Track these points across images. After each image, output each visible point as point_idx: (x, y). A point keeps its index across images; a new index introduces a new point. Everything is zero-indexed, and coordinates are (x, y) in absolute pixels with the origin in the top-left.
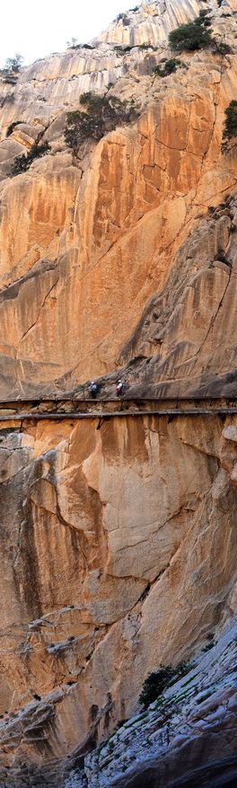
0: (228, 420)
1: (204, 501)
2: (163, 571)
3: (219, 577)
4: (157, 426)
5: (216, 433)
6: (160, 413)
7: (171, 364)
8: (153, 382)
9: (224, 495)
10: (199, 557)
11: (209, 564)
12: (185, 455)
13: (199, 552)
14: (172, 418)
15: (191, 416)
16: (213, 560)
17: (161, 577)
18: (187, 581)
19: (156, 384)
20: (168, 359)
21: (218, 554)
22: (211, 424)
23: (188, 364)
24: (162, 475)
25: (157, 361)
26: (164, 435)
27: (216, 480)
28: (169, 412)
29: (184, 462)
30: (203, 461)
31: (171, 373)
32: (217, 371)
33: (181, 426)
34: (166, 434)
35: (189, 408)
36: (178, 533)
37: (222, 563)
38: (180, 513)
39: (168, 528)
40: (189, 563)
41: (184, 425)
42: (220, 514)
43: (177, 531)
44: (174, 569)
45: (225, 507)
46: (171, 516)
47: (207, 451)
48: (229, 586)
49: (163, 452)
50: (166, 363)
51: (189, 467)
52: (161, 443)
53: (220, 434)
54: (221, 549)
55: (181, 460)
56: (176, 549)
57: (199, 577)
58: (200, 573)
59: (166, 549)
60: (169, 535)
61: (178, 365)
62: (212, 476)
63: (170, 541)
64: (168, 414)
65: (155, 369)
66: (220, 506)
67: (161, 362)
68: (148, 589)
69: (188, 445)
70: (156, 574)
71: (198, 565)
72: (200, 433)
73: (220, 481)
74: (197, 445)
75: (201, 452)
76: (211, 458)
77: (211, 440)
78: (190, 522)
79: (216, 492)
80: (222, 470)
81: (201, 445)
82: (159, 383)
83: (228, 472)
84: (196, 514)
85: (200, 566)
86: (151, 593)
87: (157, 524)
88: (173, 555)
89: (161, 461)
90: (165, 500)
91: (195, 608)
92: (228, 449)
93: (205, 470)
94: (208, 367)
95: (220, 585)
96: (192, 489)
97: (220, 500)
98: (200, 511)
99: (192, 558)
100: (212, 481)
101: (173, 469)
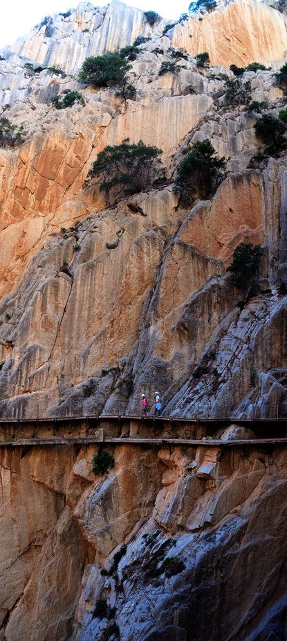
0: (82, 452)
1: (50, 537)
2: (19, 599)
3: (65, 598)
4: (10, 461)
5: (67, 469)
6: (14, 443)
7: (24, 372)
8: (8, 397)
9: (67, 530)
10: (47, 584)
11: (56, 589)
12: (35, 494)
13: (47, 580)
14: (26, 450)
15: (47, 448)
16: (59, 586)
17: (18, 605)
18: (40, 605)
19: (12, 399)
20: (21, 365)
21: (63, 580)
22: (65, 458)
23: (41, 372)
24: (13, 515)
25: (10, 367)
26: (15, 470)
27: (61, 517)
28: (24, 444)
29: (33, 501)
30: (51, 500)
31: (26, 383)
32: (72, 382)
33: (35, 460)
34: (18, 471)
35: (47, 436)
36: (28, 567)
37: (67, 587)
38: (29, 549)
39: (19, 563)
40: (39, 590)
41: (38, 459)
42: (63, 546)
43: (27, 565)
44: (28, 596)
45: (67, 540)
46: (21, 552)
47: (56, 489)
48: (75, 604)
49: (14, 491)
50: (20, 370)
51: (38, 505)
52: (13, 481)
53: (71, 468)
54: (65, 575)
55: (30, 499)
56: (28, 579)
57: (49, 600)
58: (50, 596)
59: (19, 581)
60: (21, 569)
61: (32, 373)
62: (58, 512)
63: (23, 574)
64: (22, 446)
65: (9, 378)
66: (63, 540)
67: (14, 368)
68: (7, 616)
69: (38, 482)
70: (13, 603)
71: (47, 591)
72: (52, 469)
73: (65, 518)
74: (47, 483)
75: (51, 490)
76: (59, 495)
77: (61, 476)
78: (39, 556)
79: (60, 528)
80: (68, 507)
81: (52, 482)
82: (15, 397)
83: (72, 508)
84: (43, 549)
85: (49, 592)
86: (11, 619)
87: (9, 561)
88: (25, 585)
89: (12, 501)
90: (16, 538)
91: (50, 626)
92: (75, 486)
93: (52, 507)
94: (63, 376)
95: (68, 604)
96: (39, 528)
97: (63, 535)
98: (46, 547)
99: (41, 585)
100: (58, 518)
101: (23, 509)
